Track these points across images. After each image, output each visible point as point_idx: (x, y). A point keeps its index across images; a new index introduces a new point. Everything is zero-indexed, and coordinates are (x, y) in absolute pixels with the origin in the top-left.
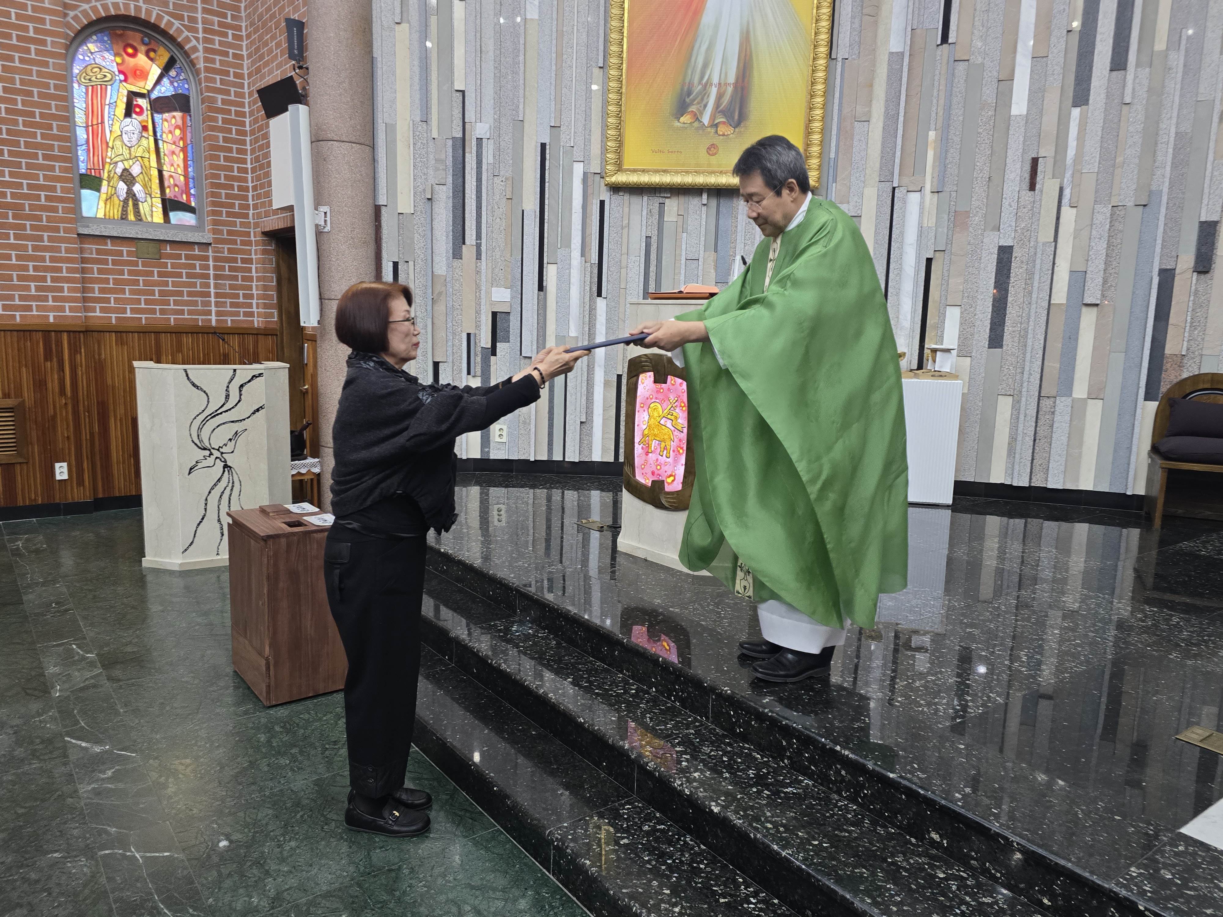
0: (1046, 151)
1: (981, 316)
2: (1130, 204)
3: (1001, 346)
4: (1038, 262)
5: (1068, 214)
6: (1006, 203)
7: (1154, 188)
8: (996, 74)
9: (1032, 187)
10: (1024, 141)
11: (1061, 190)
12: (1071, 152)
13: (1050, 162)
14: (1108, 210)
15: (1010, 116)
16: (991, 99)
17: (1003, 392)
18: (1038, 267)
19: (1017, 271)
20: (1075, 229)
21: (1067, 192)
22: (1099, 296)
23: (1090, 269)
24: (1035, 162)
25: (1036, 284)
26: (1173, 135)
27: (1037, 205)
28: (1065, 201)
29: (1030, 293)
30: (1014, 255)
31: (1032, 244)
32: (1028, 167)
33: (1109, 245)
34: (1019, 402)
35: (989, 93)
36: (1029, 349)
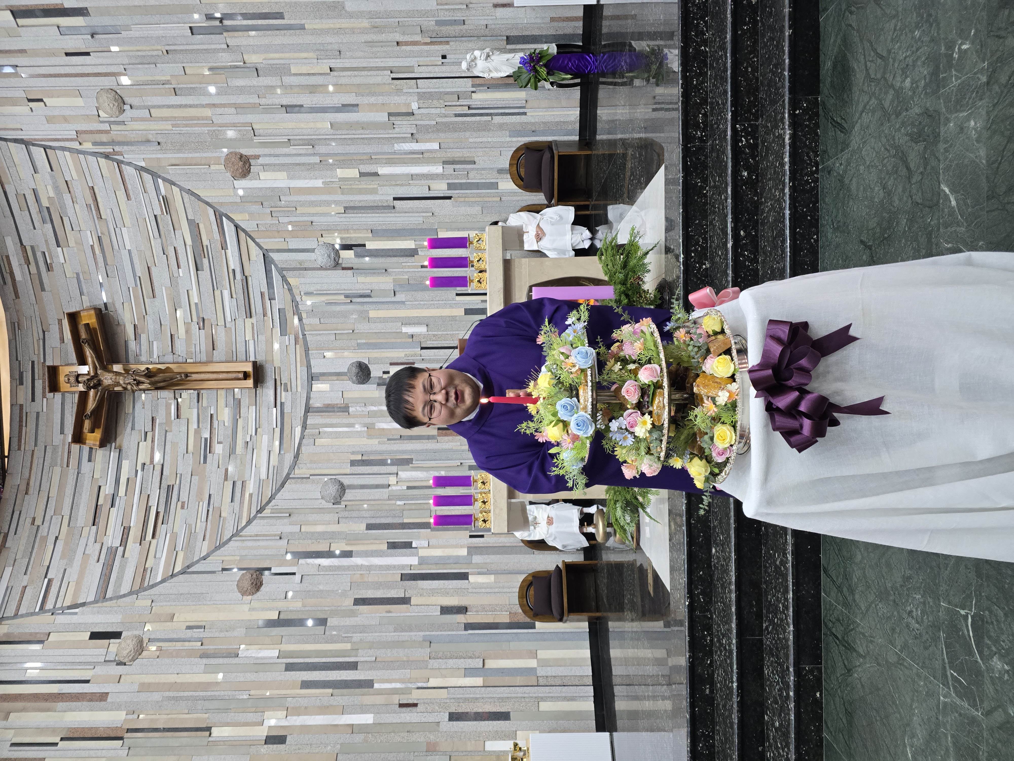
0: (396, 699)
1: (491, 727)
2: (429, 650)
3: (509, 713)
4: (458, 696)
5: (432, 683)
6: (424, 720)
7: (421, 639)
8: (348, 735)
9: (415, 705)
10: (389, 713)
11: (418, 688)
12: (398, 685)
13: (402, 696)
14: (431, 661)
15: (374, 724)
16: (362, 736)
17: (536, 708)
18: (461, 696)
19: (463, 709)
20: (442, 677)
21: (420, 685)
22: (478, 660)
23: (464, 667)
24: (401, 705)
25: (472, 696)
26: (395, 634)
27: (426, 701)
28: (424, 685)
29: (477, 699)
30: (454, 711)
31: (448, 701)
32: (404, 709)
33: (451, 658)
34: (542, 698)
35: (358, 738)
36: (509, 695)
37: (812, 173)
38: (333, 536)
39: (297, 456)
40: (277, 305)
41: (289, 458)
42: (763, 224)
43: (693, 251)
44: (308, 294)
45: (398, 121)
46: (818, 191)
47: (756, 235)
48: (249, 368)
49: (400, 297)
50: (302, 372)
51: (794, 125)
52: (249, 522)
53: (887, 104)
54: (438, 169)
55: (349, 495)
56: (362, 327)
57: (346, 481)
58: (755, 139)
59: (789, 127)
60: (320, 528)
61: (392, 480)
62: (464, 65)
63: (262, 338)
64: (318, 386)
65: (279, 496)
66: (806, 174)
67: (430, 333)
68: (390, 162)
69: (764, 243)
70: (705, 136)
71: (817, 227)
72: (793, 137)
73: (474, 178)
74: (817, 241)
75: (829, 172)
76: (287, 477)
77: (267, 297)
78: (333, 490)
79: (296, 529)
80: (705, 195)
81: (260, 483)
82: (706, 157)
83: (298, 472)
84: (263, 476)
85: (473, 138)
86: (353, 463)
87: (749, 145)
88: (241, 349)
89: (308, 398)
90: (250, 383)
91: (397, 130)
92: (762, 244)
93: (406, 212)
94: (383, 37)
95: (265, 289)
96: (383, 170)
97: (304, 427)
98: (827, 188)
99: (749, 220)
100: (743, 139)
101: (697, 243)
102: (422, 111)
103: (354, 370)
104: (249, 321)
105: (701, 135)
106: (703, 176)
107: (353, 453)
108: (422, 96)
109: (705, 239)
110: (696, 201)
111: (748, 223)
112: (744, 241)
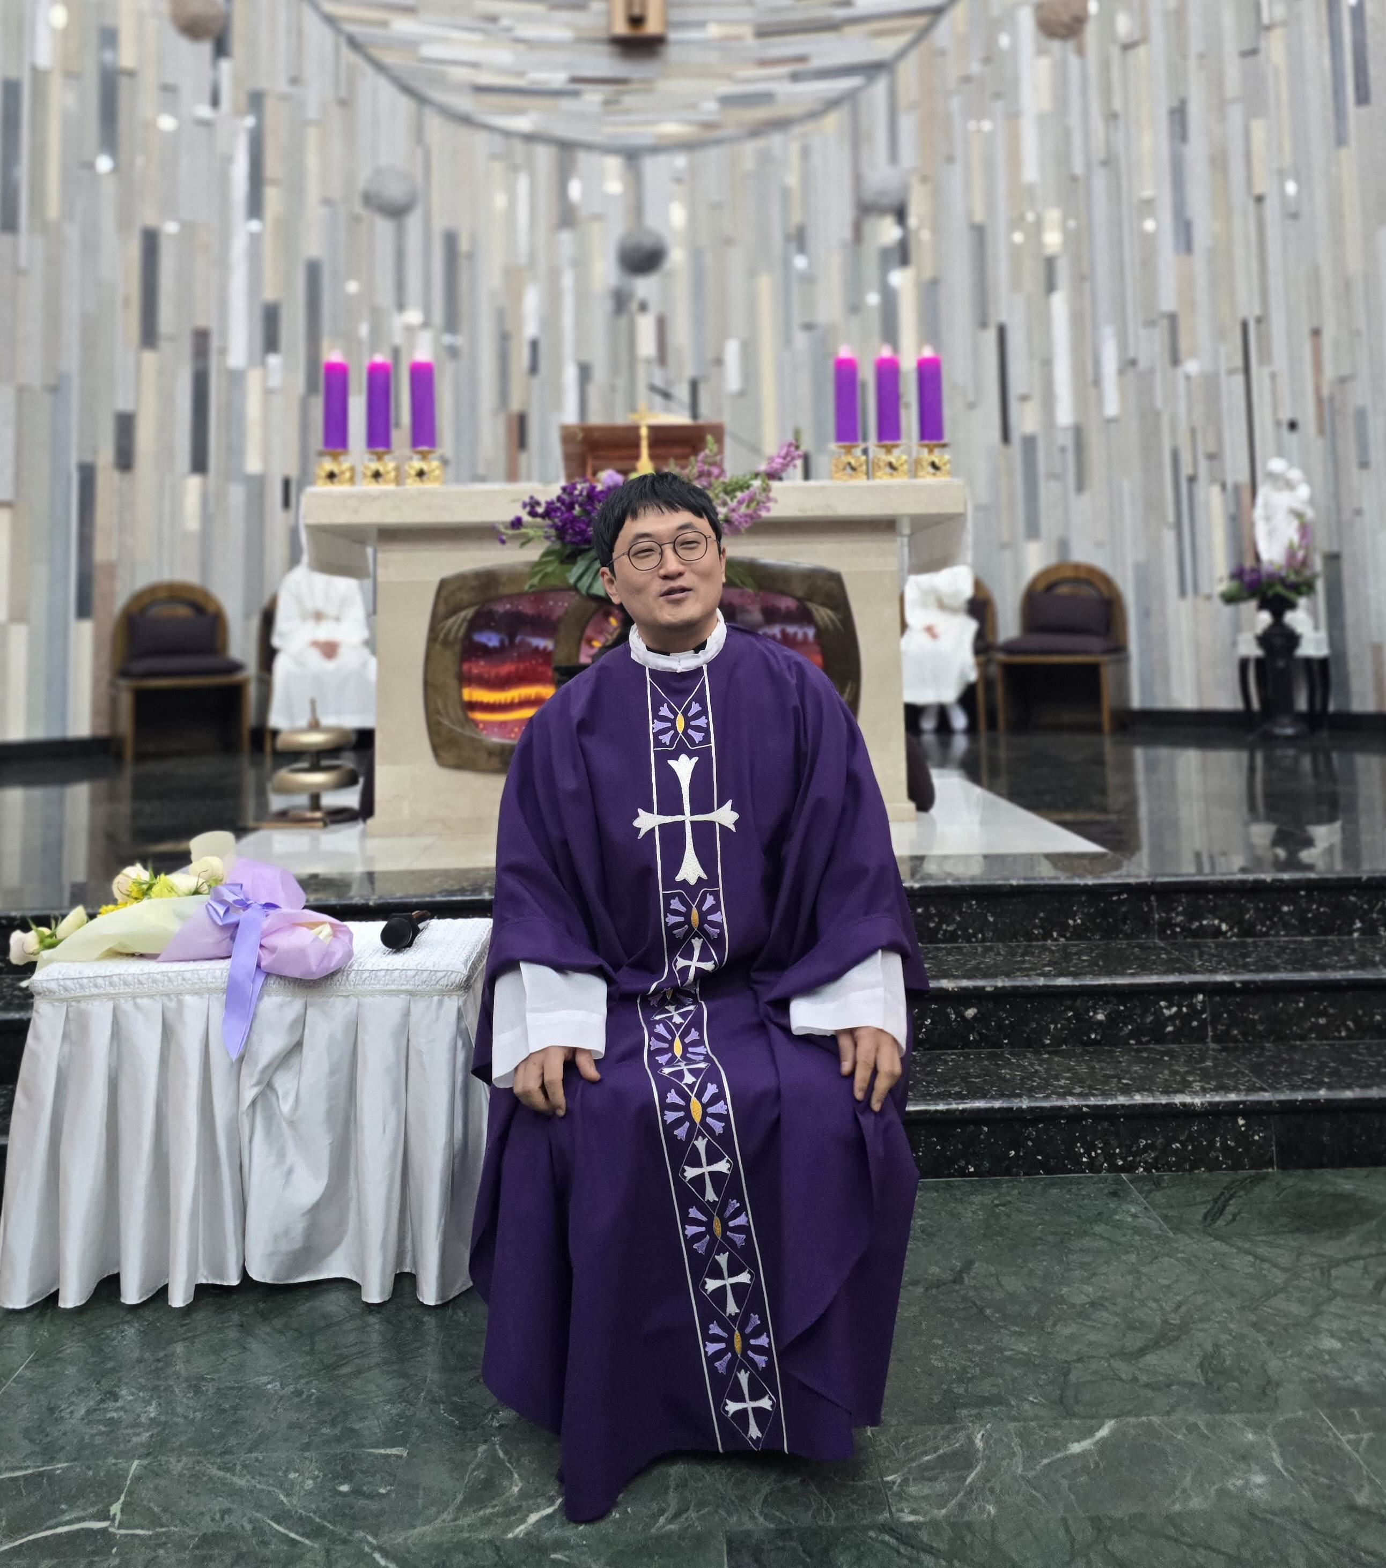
7: (63, 372)
37: (1110, 1158)
38: (295, 189)
39: (466, 120)
40: (784, 89)
41: (464, 103)
42: (991, 1056)
43: (926, 910)
44: (805, 153)
45: (1160, 335)
46: (1071, 1171)
47: (967, 1044)
48: (652, 27)
49: (801, 340)
50: (642, 134)
51: (1214, 1113)
52: (330, 20)
53: (1279, 1302)
54: (1064, 416)
55: (383, 227)
56: (737, 260)
57: (414, 222)
58: (1176, 1037)
59: (1210, 1103)
60: (312, 161)
61: (414, 316)
62: (1277, 465)
63: (713, 57)
64: (613, 164)
65: (383, 83)
66: (1106, 1144)
67: (726, 395)
68: (1077, 320)
69: (952, 1060)
70: (1173, 932)
71: (991, 1173)
72: (1187, 1112)
73: (1048, 492)
74: (963, 1173)
75: (1114, 1194)
76: (421, 99)
77: (798, 67)
78: (394, 191)
79: (312, 112)
80: (1047, 935)
81: (410, 44)
82: (1128, 936)
83: (434, 122)
84: (428, 51)
85: (1130, 485)
86: (451, 240)
87: (1161, 1022)
88: (691, 14)
89: (589, 147)
90: (621, 28)
91: (1143, 333)
92: (951, 1057)
93: (973, 351)
94: (1329, 303)
95: (816, 63)
96: (1059, 303)
97: (530, 138)
98: (1079, 1190)
99: (1000, 1026)
100: (1174, 1009)
101: (945, 919)
102: (1182, 386)
103: (648, 242)
104: (747, 31)
105: (1176, 925)
106: (1087, 929)
107: (473, 238)
108: (1211, 383)
109: (951, 937)
110: (1035, 915)
111: (993, 1024)
112: (953, 1016)
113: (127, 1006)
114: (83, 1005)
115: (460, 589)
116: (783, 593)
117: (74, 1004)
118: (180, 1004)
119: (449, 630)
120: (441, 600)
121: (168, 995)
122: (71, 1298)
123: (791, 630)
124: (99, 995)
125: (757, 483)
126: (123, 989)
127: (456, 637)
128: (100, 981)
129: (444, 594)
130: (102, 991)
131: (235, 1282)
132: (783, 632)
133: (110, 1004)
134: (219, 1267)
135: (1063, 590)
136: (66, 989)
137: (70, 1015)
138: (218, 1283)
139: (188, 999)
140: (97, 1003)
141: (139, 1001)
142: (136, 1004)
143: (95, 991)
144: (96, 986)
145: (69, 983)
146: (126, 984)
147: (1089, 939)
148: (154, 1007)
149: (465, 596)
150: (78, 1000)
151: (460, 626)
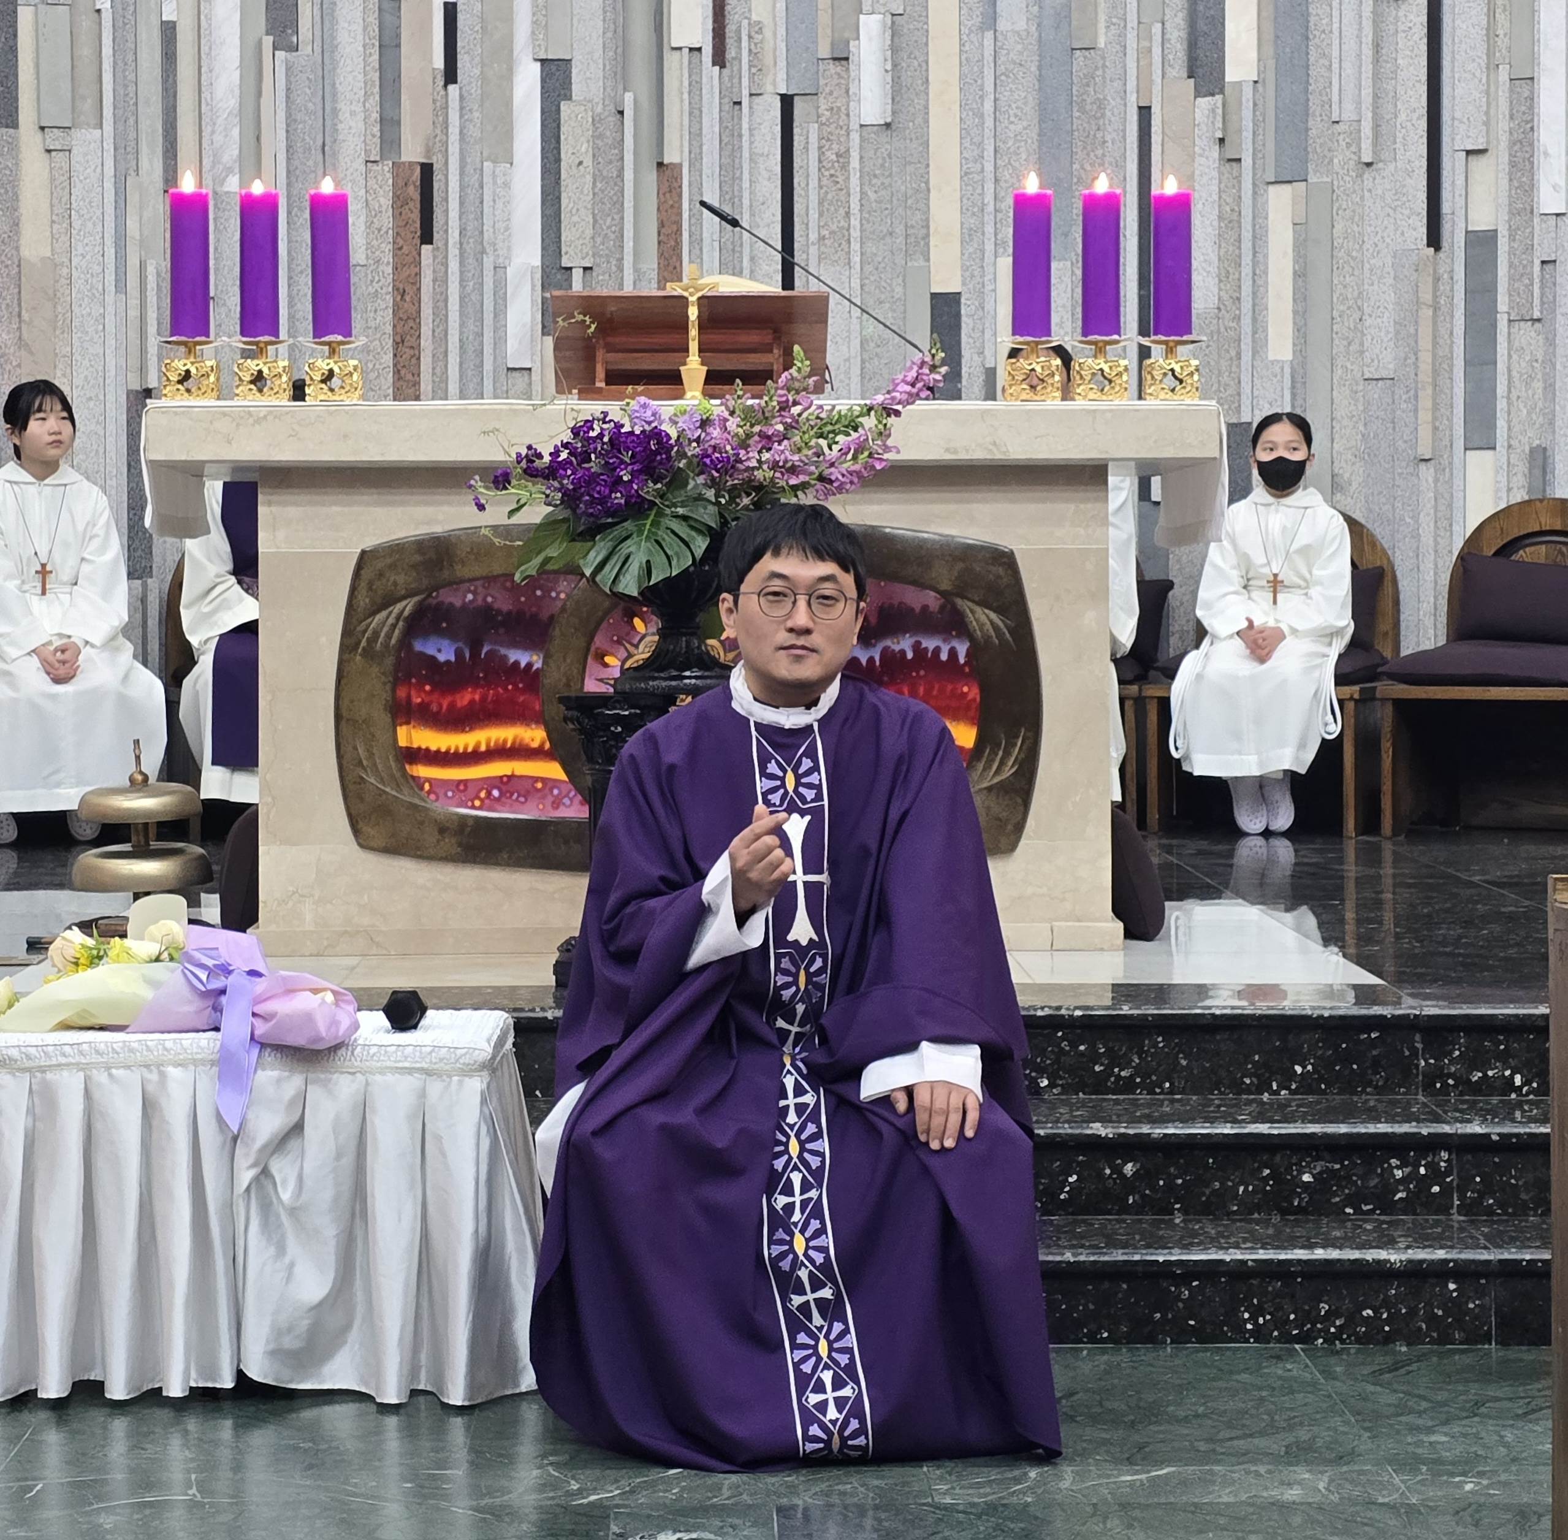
37: (1281, 1323)
46: (1231, 1341)
51: (1414, 1272)
54: (1554, 188)
59: (1410, 1261)
66: (1278, 1308)
67: (855, 137)
71: (1129, 1340)
74: (1093, 1339)
80: (1263, 1086)
82: (1379, 1090)
87: (1389, 1186)
93: (1377, 47)
99: (1170, 1187)
100: (1407, 1170)
101: (1117, 1061)
105: (1450, 1076)
106: (1321, 1079)
109: (1128, 1086)
110: (1248, 1058)
111: (1161, 1183)
112: (1108, 1171)
113: (101, 1077)
114: (49, 1076)
115: (393, 567)
116: (920, 584)
117: (38, 1074)
118: (163, 1075)
119: (376, 634)
120: (363, 584)
121: (147, 1066)
122: (53, 1387)
123: (930, 643)
124: (68, 1065)
125: (869, 422)
126: (95, 1058)
127: (386, 645)
128: (67, 1049)
129: (366, 574)
130: (71, 1060)
131: (229, 1384)
132: (916, 647)
133: (81, 1074)
134: (210, 1368)
135: (1533, 554)
136: (29, 1057)
137: (34, 1087)
138: (210, 1385)
139: (171, 1070)
140: (65, 1073)
141: (114, 1071)
142: (110, 1075)
143: (63, 1060)
144: (64, 1055)
145: (33, 1051)
146: (97, 1052)
147: (1324, 1092)
148: (133, 1079)
149: (401, 579)
150: (42, 1070)
151: (394, 626)
